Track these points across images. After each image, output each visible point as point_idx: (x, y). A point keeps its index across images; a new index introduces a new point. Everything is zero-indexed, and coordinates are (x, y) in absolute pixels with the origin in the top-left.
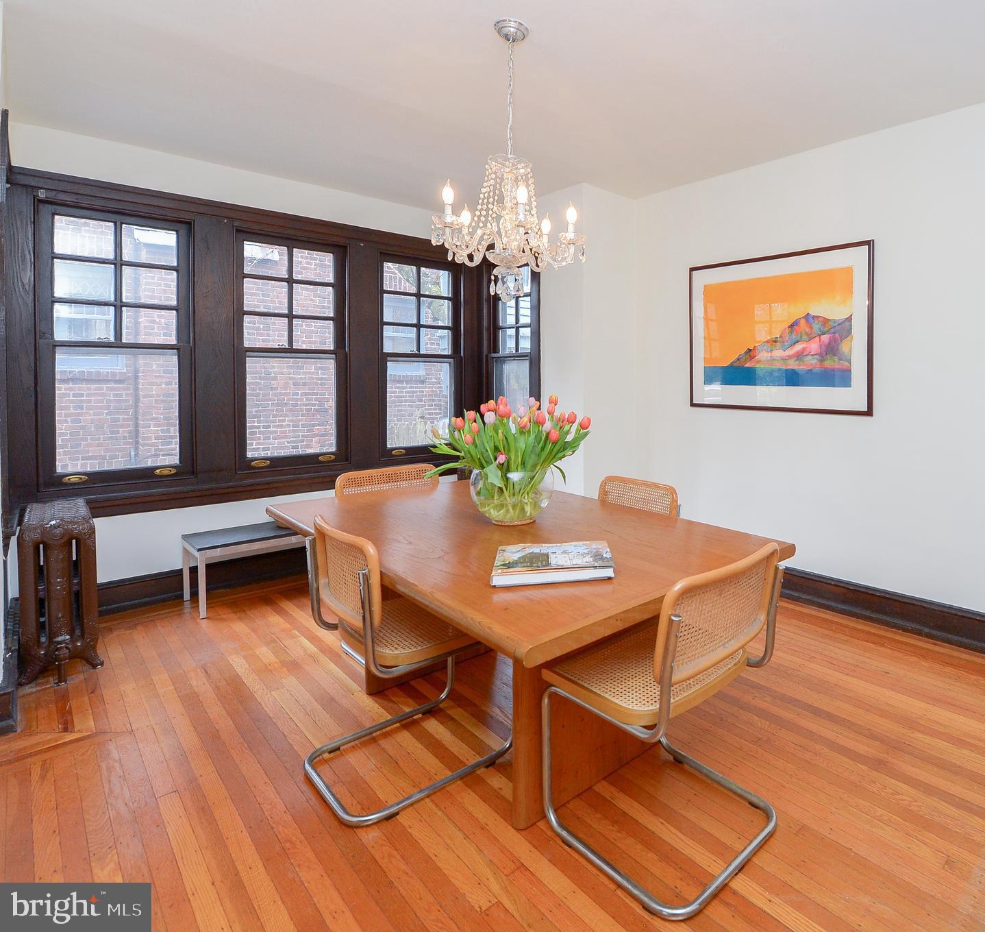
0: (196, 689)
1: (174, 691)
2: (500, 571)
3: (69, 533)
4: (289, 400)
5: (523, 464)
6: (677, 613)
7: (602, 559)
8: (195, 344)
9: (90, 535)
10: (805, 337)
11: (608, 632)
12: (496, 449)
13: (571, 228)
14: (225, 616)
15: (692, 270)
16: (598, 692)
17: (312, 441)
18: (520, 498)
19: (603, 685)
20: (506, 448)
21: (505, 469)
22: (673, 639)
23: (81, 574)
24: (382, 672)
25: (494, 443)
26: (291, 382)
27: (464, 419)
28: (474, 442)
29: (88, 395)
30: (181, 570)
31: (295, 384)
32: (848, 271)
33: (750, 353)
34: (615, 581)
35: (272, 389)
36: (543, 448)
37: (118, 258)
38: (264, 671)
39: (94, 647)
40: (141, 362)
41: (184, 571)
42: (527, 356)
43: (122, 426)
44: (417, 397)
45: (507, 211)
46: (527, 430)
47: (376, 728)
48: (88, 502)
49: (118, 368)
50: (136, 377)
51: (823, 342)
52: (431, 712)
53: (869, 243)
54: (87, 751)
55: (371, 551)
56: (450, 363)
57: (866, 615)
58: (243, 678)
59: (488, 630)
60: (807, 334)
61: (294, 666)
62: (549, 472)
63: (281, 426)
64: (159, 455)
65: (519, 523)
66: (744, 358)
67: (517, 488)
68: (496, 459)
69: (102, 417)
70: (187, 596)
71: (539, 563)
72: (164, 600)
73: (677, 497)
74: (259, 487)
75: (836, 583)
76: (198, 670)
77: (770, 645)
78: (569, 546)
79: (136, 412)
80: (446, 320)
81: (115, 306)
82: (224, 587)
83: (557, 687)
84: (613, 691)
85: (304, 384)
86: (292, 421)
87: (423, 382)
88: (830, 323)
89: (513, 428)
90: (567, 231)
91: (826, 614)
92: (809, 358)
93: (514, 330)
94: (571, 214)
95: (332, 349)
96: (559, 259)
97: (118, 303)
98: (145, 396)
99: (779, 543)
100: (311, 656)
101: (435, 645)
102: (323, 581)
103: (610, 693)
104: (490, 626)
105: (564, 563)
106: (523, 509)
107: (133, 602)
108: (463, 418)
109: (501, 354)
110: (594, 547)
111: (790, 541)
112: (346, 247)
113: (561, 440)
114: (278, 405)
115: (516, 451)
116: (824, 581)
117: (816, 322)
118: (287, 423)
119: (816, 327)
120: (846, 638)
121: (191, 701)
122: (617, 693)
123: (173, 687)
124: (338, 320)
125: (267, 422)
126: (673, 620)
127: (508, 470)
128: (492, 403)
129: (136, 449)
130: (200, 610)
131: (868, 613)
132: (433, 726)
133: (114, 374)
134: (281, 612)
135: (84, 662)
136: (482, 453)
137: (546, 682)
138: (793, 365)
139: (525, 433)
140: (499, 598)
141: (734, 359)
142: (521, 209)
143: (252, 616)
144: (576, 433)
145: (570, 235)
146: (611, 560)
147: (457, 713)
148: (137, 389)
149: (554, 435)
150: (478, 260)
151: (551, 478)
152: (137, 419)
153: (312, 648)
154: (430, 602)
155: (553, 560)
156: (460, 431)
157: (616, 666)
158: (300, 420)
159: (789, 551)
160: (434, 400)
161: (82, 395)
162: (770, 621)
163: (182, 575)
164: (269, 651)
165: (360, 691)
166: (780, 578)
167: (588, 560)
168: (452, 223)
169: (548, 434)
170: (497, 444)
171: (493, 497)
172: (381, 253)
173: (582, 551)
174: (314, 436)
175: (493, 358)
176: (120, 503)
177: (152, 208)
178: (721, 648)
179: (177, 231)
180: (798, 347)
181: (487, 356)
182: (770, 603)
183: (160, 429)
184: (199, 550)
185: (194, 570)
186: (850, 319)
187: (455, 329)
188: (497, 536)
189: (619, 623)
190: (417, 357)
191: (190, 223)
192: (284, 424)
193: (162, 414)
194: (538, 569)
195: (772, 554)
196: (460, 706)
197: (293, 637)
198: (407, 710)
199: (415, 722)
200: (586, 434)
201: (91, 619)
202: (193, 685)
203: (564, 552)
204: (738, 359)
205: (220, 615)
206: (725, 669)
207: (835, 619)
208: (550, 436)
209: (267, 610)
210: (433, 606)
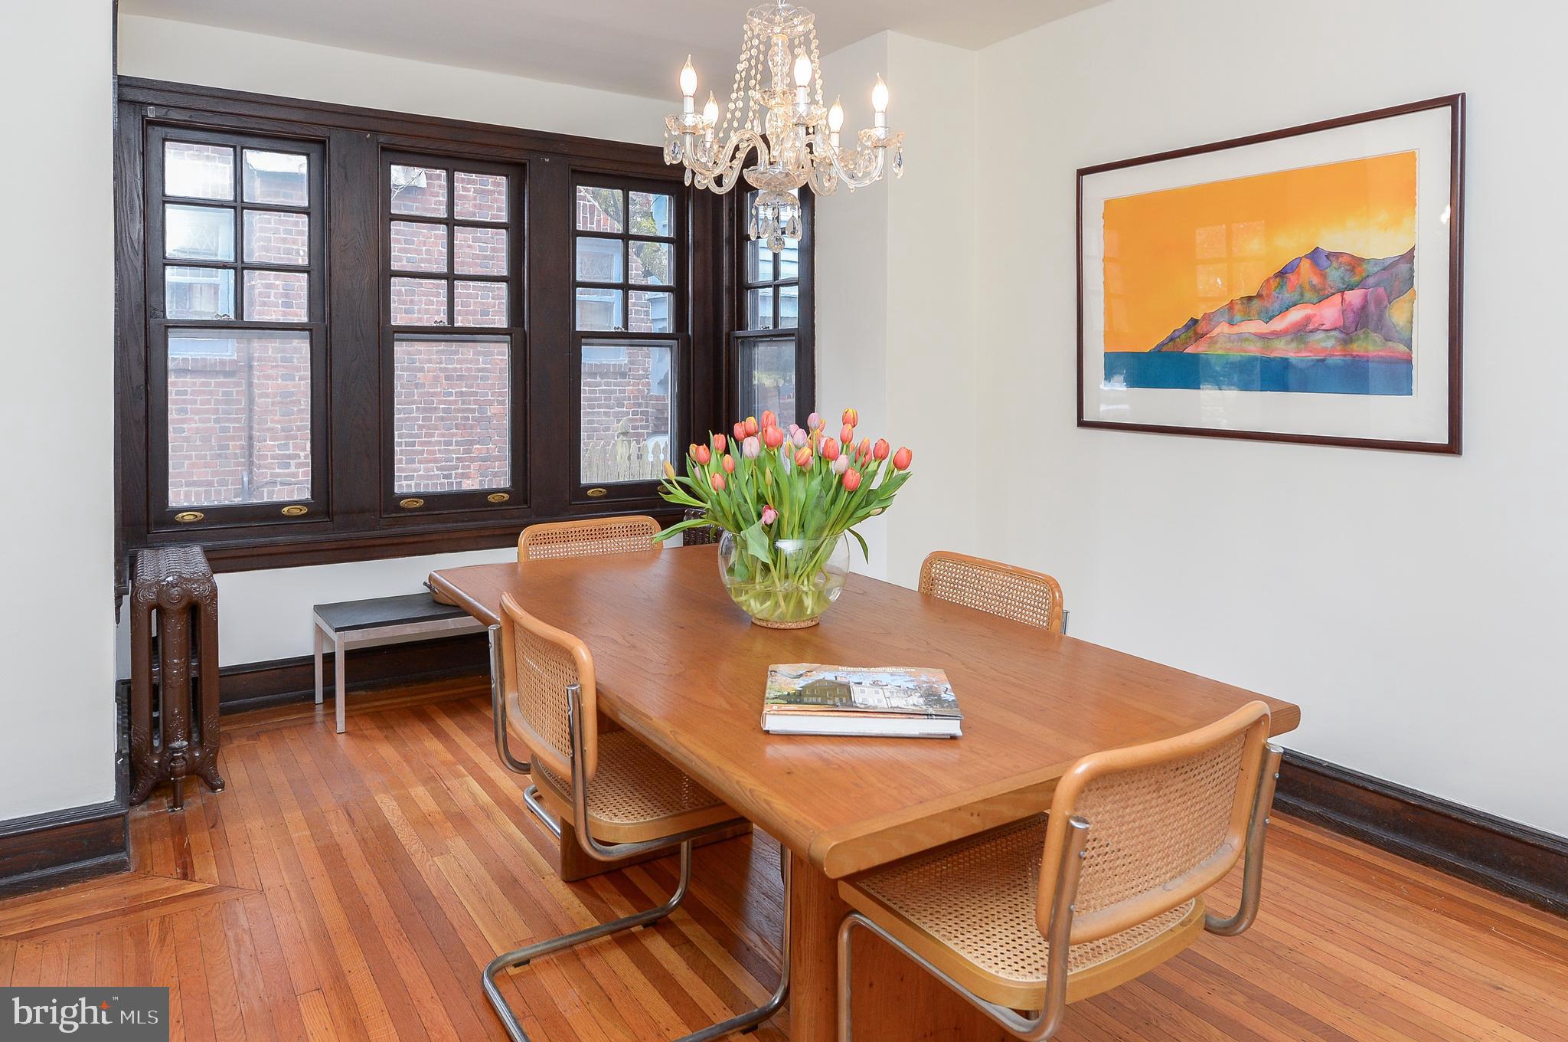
0: (338, 839)
1: (311, 839)
2: (775, 707)
3: (189, 596)
4: (440, 402)
5: (802, 526)
6: (1079, 814)
7: (939, 701)
8: (331, 322)
9: (212, 600)
10: (1308, 295)
11: (957, 834)
12: (761, 499)
13: (879, 120)
14: (367, 733)
15: (1082, 173)
16: (937, 936)
17: (469, 467)
18: (796, 582)
19: (943, 925)
20: (777, 496)
21: (774, 532)
22: (1072, 860)
23: (201, 653)
24: (596, 850)
25: (758, 488)
26: (442, 375)
27: (709, 448)
28: (727, 487)
29: (193, 393)
30: (312, 657)
31: (448, 378)
32: (1408, 160)
33: (1194, 328)
34: (962, 744)
35: (417, 386)
36: (833, 502)
37: (239, 199)
38: (422, 822)
39: (214, 762)
40: (255, 345)
41: (316, 659)
42: (793, 335)
43: (233, 438)
44: (617, 399)
45: (778, 100)
46: (809, 468)
47: (579, 937)
48: (206, 551)
49: (228, 354)
50: (250, 367)
51: (1350, 304)
52: (660, 925)
53: (1454, 103)
54: (211, 911)
55: (584, 655)
56: (671, 347)
57: (1445, 861)
58: (396, 830)
59: (766, 806)
60: (1313, 288)
61: (461, 821)
62: (841, 541)
63: (428, 443)
64: (275, 483)
65: (794, 626)
66: (1183, 336)
67: (792, 565)
68: (760, 516)
69: (209, 425)
70: (319, 698)
71: (837, 699)
72: (293, 700)
73: (1061, 596)
74: (412, 539)
75: (1377, 788)
76: (339, 811)
77: (1251, 898)
78: (883, 674)
79: (250, 419)
80: (664, 275)
81: (235, 269)
82: (365, 688)
83: (866, 917)
84: (962, 937)
85: (460, 378)
86: (443, 435)
87: (623, 375)
88: (1365, 266)
89: (788, 466)
90: (872, 126)
91: (1354, 846)
92: (1320, 335)
93: (771, 289)
94: (880, 96)
95: (506, 327)
96: (860, 175)
97: (239, 265)
98: (261, 396)
99: (1269, 700)
100: (482, 808)
101: (670, 817)
102: (511, 696)
103: (956, 940)
104: (769, 798)
105: (876, 703)
106: (800, 603)
107: (255, 699)
108: (709, 446)
109: (751, 330)
110: (924, 678)
111: (1288, 697)
112: (525, 165)
113: (863, 488)
114: (425, 410)
115: (792, 504)
116: (1351, 780)
117: (1335, 264)
118: (436, 439)
119: (1335, 274)
120: (1401, 902)
121: (332, 856)
122: (968, 942)
123: (309, 833)
124: (514, 280)
125: (411, 436)
126: (1073, 827)
127: (778, 535)
128: (751, 422)
129: (251, 472)
130: (338, 720)
131: (1449, 857)
132: (659, 947)
133: (223, 363)
134: (440, 735)
135: (201, 780)
136: (739, 505)
137: (845, 903)
138: (1283, 349)
139: (805, 474)
140: (776, 752)
141: (1162, 338)
142: (802, 96)
143: (403, 736)
144: (886, 474)
145: (879, 132)
146: (957, 706)
147: (693, 931)
148: (250, 384)
149: (852, 478)
150: (730, 183)
151: (843, 553)
152: (251, 428)
153: (484, 797)
154: (672, 748)
155: (859, 696)
156: (703, 467)
157: (963, 893)
158: (454, 435)
159: (1287, 717)
160: (639, 405)
161: (185, 393)
162: (1251, 850)
163: (314, 664)
164: (427, 793)
165: (553, 874)
166: (1273, 771)
167: (916, 701)
168: (695, 127)
169: (842, 477)
170: (762, 490)
171: (753, 579)
172: (573, 171)
173: (905, 685)
174: (472, 459)
175: (738, 338)
176: (241, 554)
177: (275, 123)
178: (1159, 889)
179: (308, 155)
180: (1295, 315)
181: (728, 335)
182: (1253, 817)
183: (276, 443)
184: (337, 630)
185: (329, 659)
186: (1409, 257)
187: (678, 291)
188: (759, 646)
189: (975, 820)
190: (624, 338)
191: (323, 142)
192: (433, 440)
193: (278, 422)
194: (834, 710)
195: (1257, 723)
196: (698, 921)
197: (459, 776)
198: (622, 915)
199: (633, 937)
200: (904, 479)
201: (210, 721)
202: (333, 831)
203: (875, 683)
204: (1172, 339)
205: (361, 730)
206: (1164, 929)
207: (1379, 862)
208: (845, 480)
209: (422, 728)
210: (676, 755)
